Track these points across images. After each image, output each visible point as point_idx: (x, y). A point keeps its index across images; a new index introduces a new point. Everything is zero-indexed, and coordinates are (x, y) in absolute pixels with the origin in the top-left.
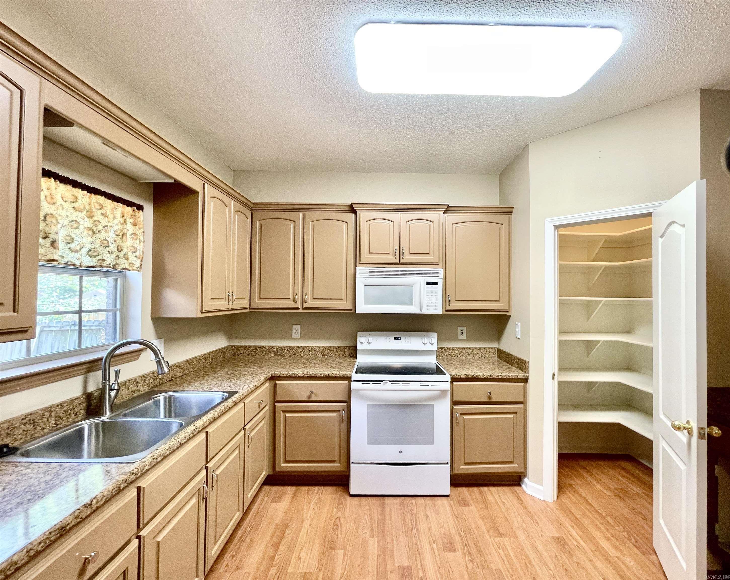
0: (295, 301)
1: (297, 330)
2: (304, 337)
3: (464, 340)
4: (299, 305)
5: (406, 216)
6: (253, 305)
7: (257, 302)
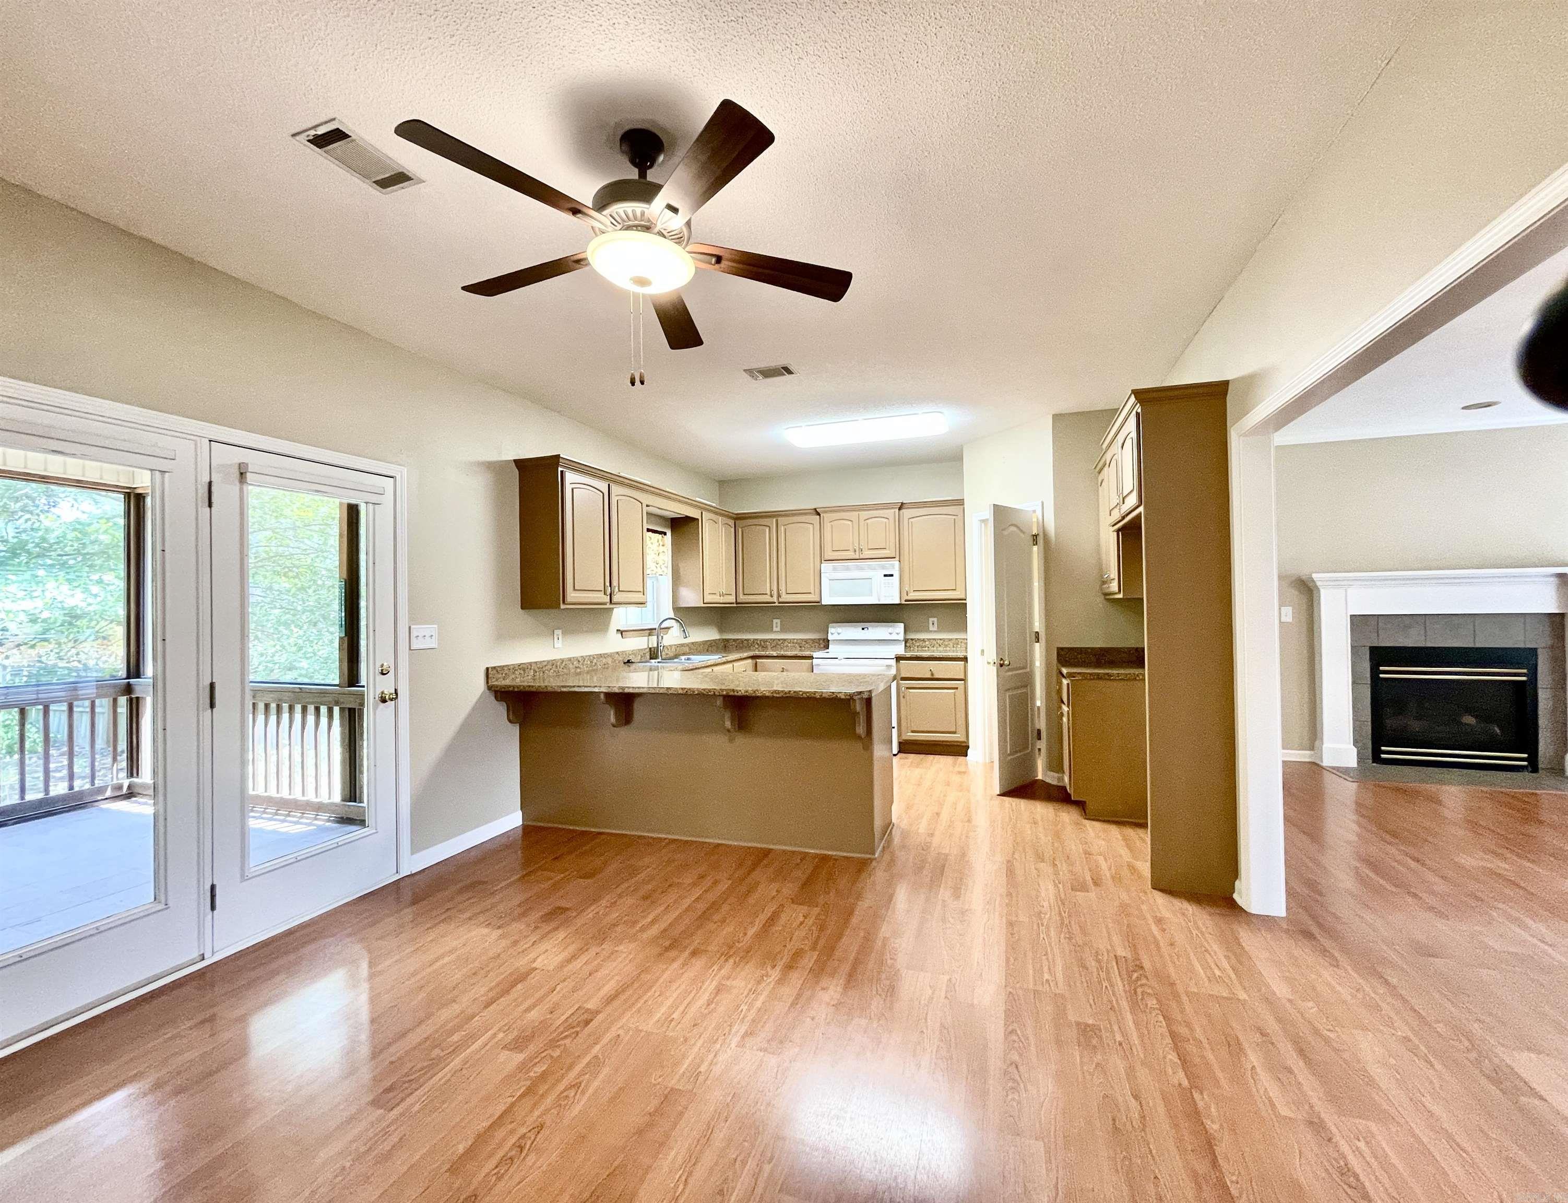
0: (772, 596)
1: (777, 622)
2: (783, 630)
3: (935, 631)
4: (775, 599)
5: (864, 514)
6: (738, 601)
7: (742, 598)
